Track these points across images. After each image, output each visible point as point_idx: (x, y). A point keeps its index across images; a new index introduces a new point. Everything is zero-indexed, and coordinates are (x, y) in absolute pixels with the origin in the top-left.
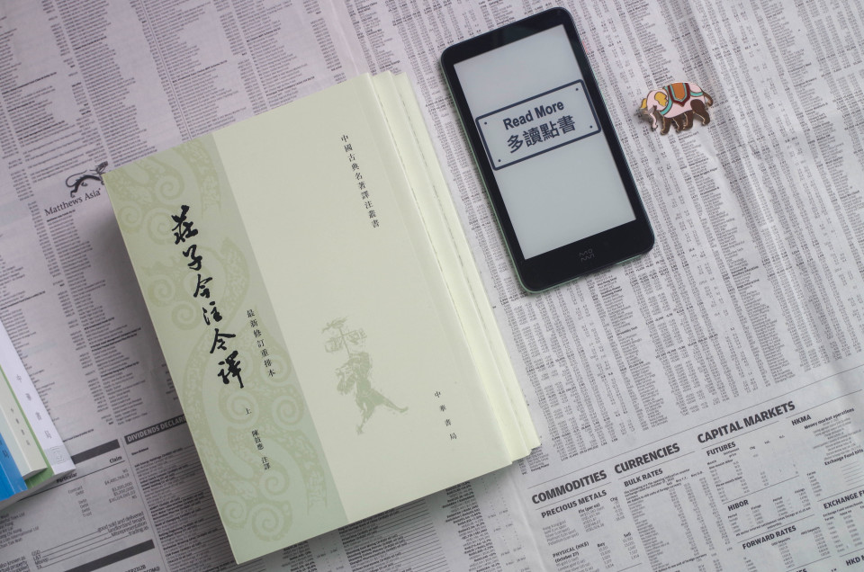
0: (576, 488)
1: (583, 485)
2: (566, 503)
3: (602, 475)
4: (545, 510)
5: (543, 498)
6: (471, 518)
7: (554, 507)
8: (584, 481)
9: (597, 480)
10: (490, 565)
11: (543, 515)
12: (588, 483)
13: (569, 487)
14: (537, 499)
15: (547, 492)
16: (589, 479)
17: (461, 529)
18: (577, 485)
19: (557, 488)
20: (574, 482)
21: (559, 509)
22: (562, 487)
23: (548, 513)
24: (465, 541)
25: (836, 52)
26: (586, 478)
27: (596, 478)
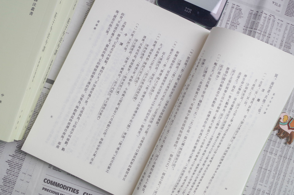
0: (63, 189)
1: (67, 190)
2: (55, 191)
3: (77, 191)
4: (45, 187)
5: (48, 182)
6: (16, 168)
7: (50, 189)
8: (69, 188)
9: (73, 192)
10: (8, 191)
11: (43, 188)
12: (69, 191)
13: (61, 186)
14: (46, 181)
15: (52, 181)
16: (71, 189)
17: (9, 169)
18: (65, 188)
19: (56, 183)
20: (65, 186)
21: (51, 191)
22: (59, 184)
23: (46, 189)
24: (6, 174)
25: (288, 109)
26: (70, 188)
27: (74, 191)
